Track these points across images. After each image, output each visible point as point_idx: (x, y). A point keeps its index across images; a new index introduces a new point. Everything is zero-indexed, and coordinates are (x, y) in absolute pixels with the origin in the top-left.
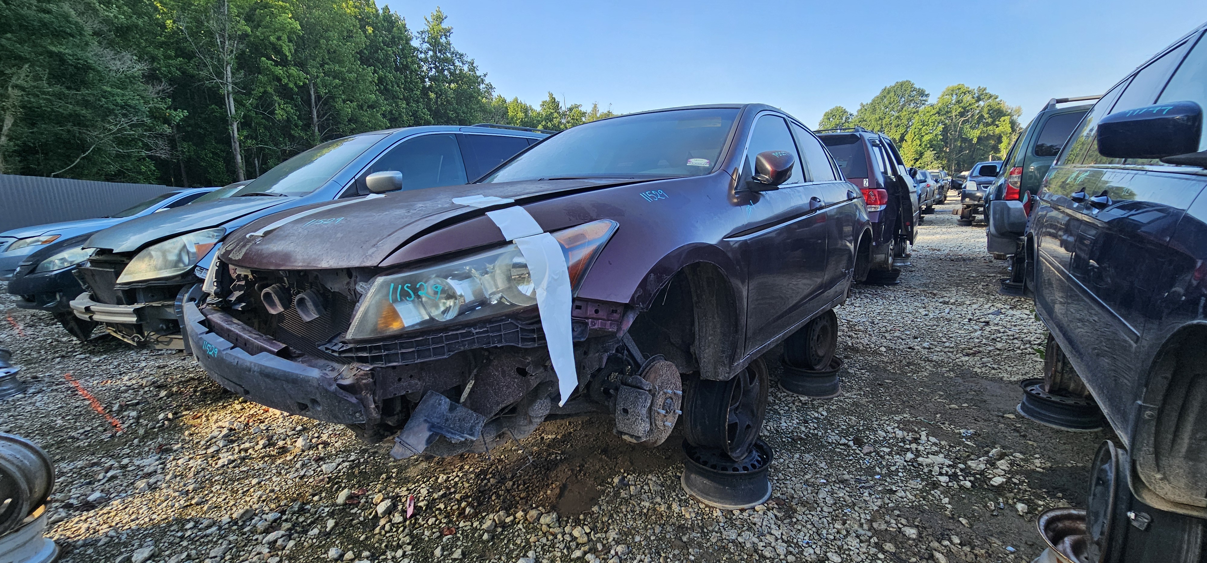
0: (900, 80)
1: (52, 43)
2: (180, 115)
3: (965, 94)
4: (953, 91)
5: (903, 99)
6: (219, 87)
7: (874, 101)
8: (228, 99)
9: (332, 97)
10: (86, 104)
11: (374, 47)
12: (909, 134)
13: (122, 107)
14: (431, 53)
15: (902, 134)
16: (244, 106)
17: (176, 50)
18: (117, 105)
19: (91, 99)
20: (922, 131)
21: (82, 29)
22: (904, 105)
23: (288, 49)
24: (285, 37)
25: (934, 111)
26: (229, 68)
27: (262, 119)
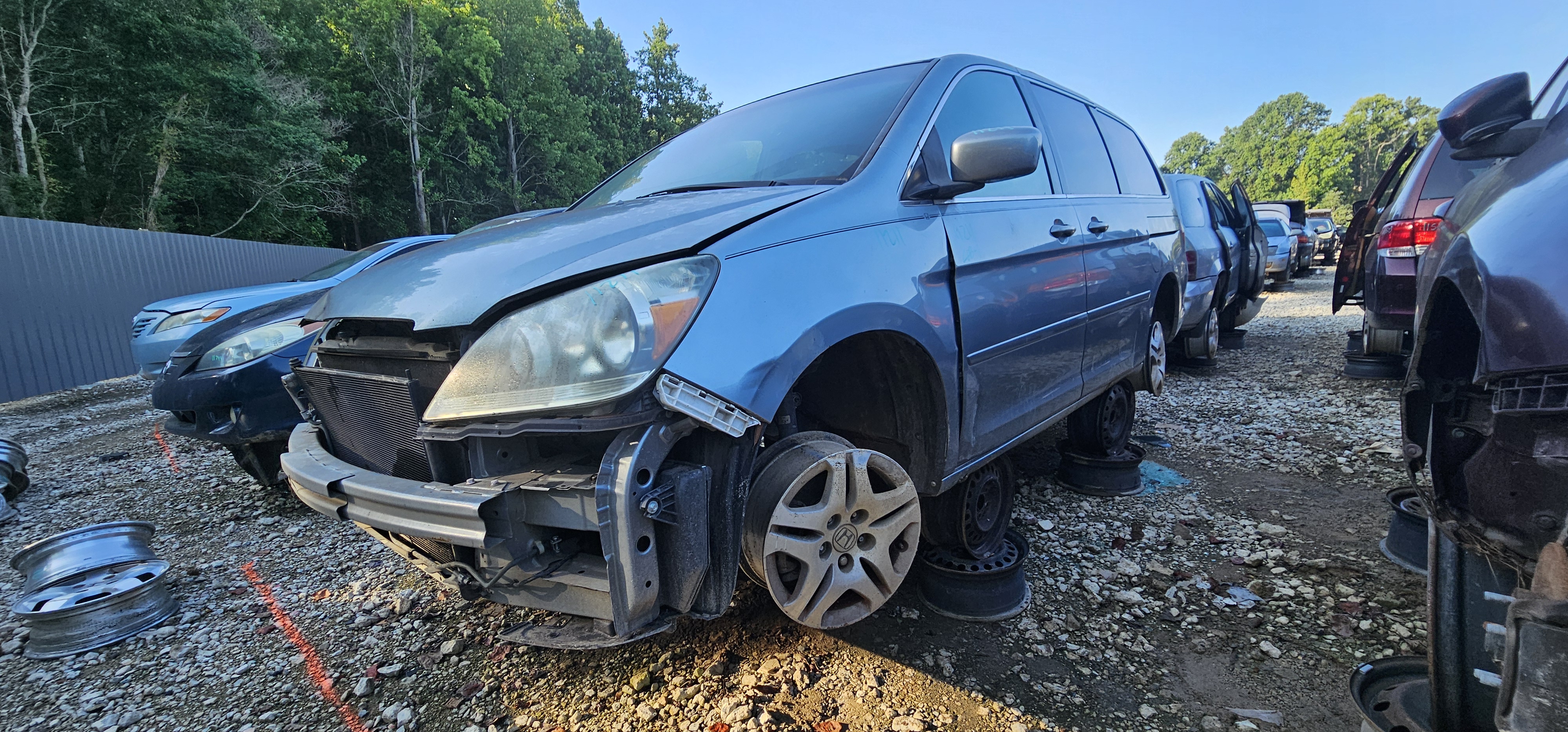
0: (1286, 93)
1: (214, 68)
2: (357, 161)
3: (1387, 107)
4: (1368, 104)
5: (1291, 119)
6: (402, 127)
7: (1246, 123)
8: (413, 141)
9: (536, 136)
10: (253, 144)
11: (585, 71)
12: (1301, 168)
13: (295, 147)
14: (652, 78)
15: (1290, 168)
16: (431, 149)
17: (353, 81)
18: (288, 144)
19: (259, 137)
20: (1322, 163)
21: (250, 49)
22: (1292, 128)
23: (485, 75)
24: (482, 60)
25: (1340, 134)
26: (414, 102)
27: (451, 165)
